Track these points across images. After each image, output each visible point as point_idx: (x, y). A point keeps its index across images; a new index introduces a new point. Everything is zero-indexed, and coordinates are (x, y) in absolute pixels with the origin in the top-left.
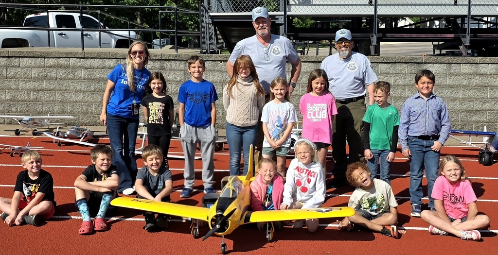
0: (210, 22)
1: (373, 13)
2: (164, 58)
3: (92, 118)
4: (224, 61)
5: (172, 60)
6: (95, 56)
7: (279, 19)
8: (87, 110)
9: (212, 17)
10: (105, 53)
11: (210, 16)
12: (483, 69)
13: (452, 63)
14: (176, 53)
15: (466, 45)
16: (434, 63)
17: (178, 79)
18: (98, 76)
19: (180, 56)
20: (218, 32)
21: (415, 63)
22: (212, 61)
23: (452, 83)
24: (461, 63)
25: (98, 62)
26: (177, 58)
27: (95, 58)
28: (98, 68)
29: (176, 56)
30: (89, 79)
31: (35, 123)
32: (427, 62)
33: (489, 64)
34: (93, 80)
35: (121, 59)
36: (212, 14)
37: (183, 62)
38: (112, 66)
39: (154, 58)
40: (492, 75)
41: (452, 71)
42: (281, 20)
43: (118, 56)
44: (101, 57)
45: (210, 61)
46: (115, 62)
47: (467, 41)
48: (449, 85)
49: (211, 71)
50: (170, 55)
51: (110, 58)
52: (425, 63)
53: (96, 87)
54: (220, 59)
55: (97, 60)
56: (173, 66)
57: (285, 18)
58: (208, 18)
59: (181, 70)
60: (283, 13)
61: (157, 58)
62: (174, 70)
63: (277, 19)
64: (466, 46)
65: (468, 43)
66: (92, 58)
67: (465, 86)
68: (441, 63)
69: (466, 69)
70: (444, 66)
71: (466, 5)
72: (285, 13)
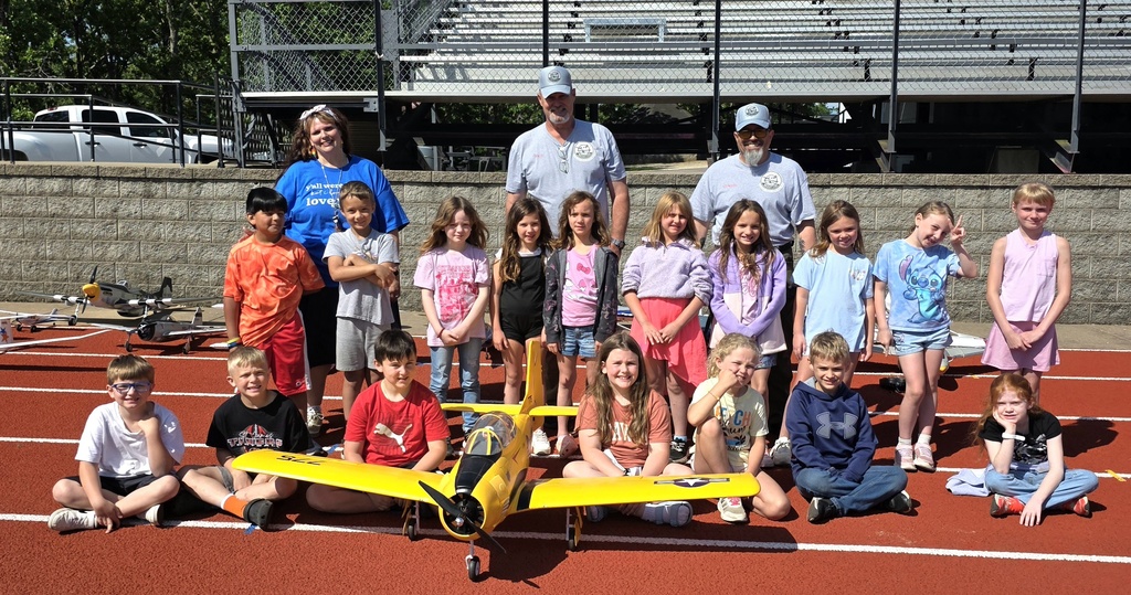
0: (244, 109)
2: (149, 176)
3: (19, 287)
5: (167, 180)
7: (371, 104)
8: (10, 272)
9: (246, 101)
11: (242, 98)
16: (646, 186)
17: (177, 215)
18: (30, 210)
22: (240, 181)
25: (31, 184)
26: (174, 176)
28: (31, 194)
29: (174, 172)
30: (14, 215)
32: (634, 183)
34: (21, 216)
36: (245, 95)
37: (186, 184)
38: (56, 190)
39: (132, 175)
42: (373, 107)
43: (66, 173)
44: (36, 173)
45: (234, 180)
46: (62, 184)
49: (236, 199)
50: (161, 171)
51: (52, 177)
53: (27, 229)
54: (255, 178)
55: (28, 180)
56: (169, 190)
57: (380, 101)
58: (239, 103)
59: (183, 198)
60: (375, 93)
61: (138, 175)
62: (170, 197)
63: (366, 103)
66: (19, 176)
68: (658, 186)
72: (381, 93)
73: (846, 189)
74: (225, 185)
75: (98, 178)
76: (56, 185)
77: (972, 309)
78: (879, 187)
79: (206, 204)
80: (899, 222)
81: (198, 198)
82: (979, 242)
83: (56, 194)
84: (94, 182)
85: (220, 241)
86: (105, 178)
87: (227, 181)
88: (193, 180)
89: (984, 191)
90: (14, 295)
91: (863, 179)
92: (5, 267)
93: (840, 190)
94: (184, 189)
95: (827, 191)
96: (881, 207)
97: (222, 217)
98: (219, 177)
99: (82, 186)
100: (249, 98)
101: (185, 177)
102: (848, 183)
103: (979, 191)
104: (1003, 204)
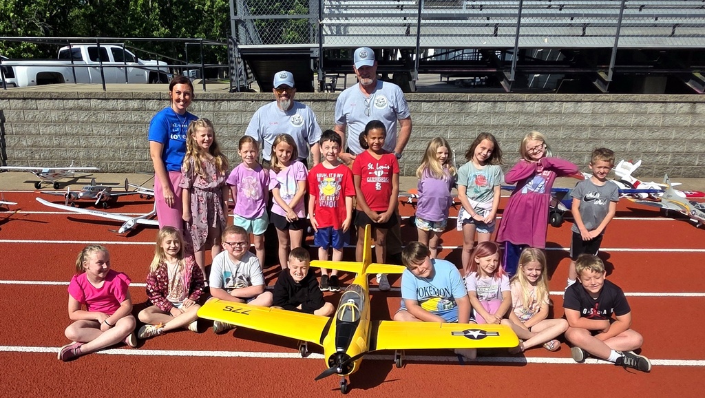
0: (240, 56)
1: (415, 45)
3: (119, 164)
4: (255, 100)
5: (200, 100)
6: (117, 96)
7: (315, 52)
8: (114, 156)
9: (241, 51)
10: (127, 93)
11: (239, 49)
12: (529, 107)
13: (498, 101)
14: (203, 92)
15: (510, 80)
16: (479, 102)
18: (121, 119)
19: (208, 95)
20: (247, 66)
21: (459, 101)
22: (243, 100)
23: (496, 123)
24: (506, 102)
25: (121, 104)
26: (205, 98)
27: (117, 99)
28: (121, 109)
29: (204, 95)
30: (113, 122)
31: (56, 175)
33: (535, 102)
34: (117, 123)
35: (145, 99)
36: (240, 47)
37: (212, 102)
38: (136, 107)
40: (537, 114)
41: (497, 110)
42: (316, 54)
43: (141, 97)
44: (124, 97)
45: (240, 100)
46: (139, 103)
47: (511, 76)
48: (493, 125)
49: (242, 111)
51: (133, 99)
52: (470, 101)
53: (121, 130)
54: (252, 98)
55: (119, 101)
56: (202, 107)
57: (320, 50)
58: (237, 52)
59: (210, 111)
60: (318, 45)
62: (203, 111)
63: (312, 52)
64: (509, 82)
65: (512, 79)
66: (114, 99)
67: (509, 125)
68: (486, 102)
69: (511, 107)
70: (489, 105)
71: (513, 36)
72: (321, 45)
73: (590, 103)
74: (235, 103)
75: (160, 99)
76: (135, 104)
77: (650, 170)
78: (608, 102)
79: (224, 114)
80: (616, 122)
81: (219, 110)
82: (658, 133)
83: (136, 110)
84: (158, 102)
85: (233, 137)
86: (164, 100)
87: (236, 100)
88: (216, 100)
89: (664, 104)
90: (117, 169)
91: (600, 97)
92: (111, 153)
93: (586, 103)
94: (211, 106)
95: (579, 104)
96: (607, 114)
97: (234, 122)
98: (231, 98)
99: (151, 104)
100: (242, 49)
101: (211, 98)
102: (591, 100)
103: (661, 104)
104: (673, 112)
